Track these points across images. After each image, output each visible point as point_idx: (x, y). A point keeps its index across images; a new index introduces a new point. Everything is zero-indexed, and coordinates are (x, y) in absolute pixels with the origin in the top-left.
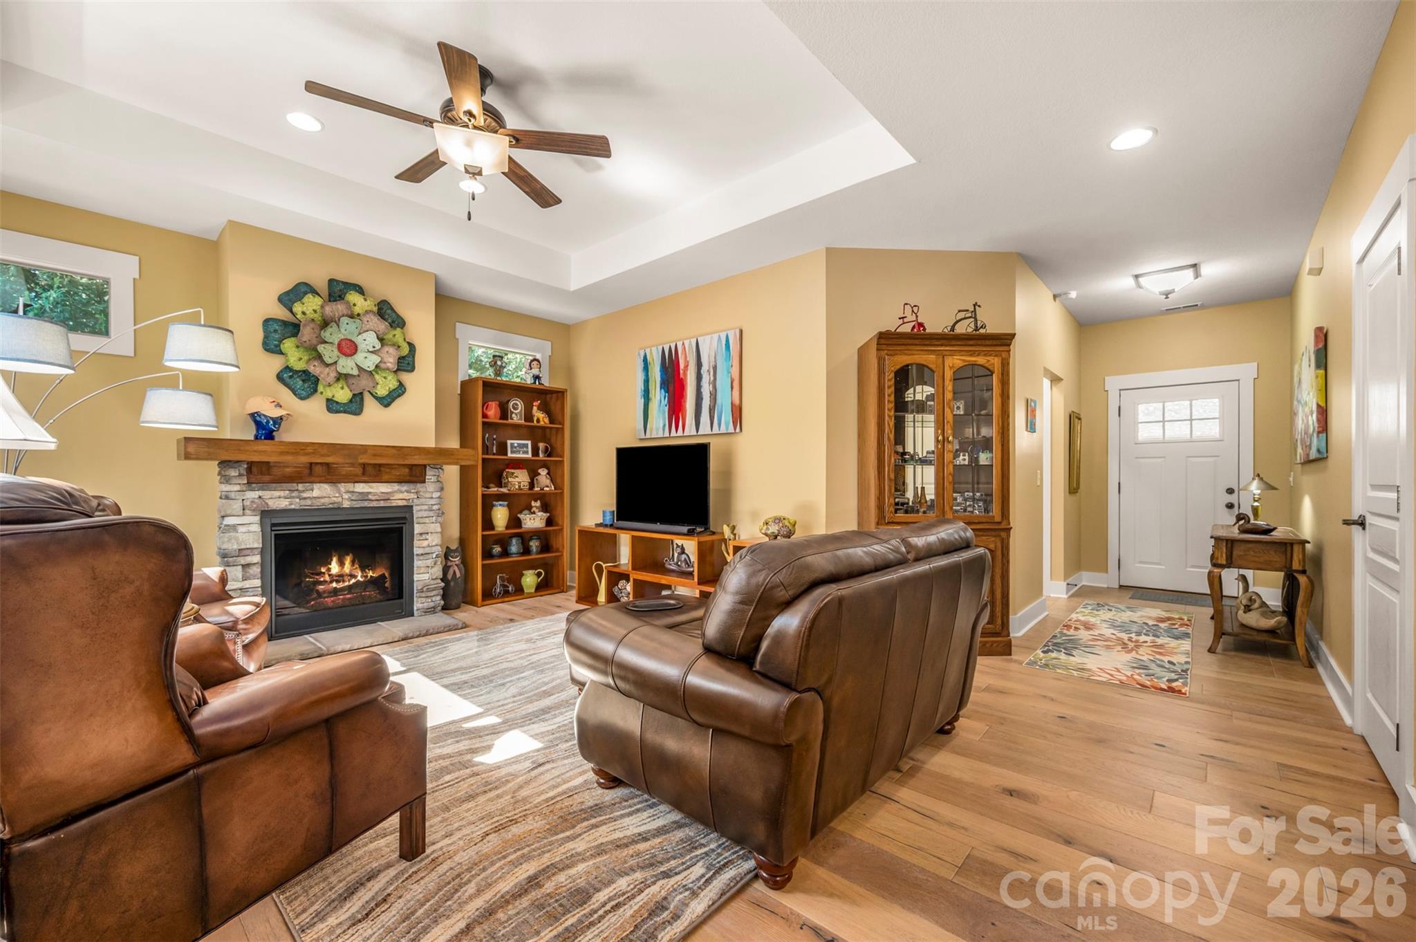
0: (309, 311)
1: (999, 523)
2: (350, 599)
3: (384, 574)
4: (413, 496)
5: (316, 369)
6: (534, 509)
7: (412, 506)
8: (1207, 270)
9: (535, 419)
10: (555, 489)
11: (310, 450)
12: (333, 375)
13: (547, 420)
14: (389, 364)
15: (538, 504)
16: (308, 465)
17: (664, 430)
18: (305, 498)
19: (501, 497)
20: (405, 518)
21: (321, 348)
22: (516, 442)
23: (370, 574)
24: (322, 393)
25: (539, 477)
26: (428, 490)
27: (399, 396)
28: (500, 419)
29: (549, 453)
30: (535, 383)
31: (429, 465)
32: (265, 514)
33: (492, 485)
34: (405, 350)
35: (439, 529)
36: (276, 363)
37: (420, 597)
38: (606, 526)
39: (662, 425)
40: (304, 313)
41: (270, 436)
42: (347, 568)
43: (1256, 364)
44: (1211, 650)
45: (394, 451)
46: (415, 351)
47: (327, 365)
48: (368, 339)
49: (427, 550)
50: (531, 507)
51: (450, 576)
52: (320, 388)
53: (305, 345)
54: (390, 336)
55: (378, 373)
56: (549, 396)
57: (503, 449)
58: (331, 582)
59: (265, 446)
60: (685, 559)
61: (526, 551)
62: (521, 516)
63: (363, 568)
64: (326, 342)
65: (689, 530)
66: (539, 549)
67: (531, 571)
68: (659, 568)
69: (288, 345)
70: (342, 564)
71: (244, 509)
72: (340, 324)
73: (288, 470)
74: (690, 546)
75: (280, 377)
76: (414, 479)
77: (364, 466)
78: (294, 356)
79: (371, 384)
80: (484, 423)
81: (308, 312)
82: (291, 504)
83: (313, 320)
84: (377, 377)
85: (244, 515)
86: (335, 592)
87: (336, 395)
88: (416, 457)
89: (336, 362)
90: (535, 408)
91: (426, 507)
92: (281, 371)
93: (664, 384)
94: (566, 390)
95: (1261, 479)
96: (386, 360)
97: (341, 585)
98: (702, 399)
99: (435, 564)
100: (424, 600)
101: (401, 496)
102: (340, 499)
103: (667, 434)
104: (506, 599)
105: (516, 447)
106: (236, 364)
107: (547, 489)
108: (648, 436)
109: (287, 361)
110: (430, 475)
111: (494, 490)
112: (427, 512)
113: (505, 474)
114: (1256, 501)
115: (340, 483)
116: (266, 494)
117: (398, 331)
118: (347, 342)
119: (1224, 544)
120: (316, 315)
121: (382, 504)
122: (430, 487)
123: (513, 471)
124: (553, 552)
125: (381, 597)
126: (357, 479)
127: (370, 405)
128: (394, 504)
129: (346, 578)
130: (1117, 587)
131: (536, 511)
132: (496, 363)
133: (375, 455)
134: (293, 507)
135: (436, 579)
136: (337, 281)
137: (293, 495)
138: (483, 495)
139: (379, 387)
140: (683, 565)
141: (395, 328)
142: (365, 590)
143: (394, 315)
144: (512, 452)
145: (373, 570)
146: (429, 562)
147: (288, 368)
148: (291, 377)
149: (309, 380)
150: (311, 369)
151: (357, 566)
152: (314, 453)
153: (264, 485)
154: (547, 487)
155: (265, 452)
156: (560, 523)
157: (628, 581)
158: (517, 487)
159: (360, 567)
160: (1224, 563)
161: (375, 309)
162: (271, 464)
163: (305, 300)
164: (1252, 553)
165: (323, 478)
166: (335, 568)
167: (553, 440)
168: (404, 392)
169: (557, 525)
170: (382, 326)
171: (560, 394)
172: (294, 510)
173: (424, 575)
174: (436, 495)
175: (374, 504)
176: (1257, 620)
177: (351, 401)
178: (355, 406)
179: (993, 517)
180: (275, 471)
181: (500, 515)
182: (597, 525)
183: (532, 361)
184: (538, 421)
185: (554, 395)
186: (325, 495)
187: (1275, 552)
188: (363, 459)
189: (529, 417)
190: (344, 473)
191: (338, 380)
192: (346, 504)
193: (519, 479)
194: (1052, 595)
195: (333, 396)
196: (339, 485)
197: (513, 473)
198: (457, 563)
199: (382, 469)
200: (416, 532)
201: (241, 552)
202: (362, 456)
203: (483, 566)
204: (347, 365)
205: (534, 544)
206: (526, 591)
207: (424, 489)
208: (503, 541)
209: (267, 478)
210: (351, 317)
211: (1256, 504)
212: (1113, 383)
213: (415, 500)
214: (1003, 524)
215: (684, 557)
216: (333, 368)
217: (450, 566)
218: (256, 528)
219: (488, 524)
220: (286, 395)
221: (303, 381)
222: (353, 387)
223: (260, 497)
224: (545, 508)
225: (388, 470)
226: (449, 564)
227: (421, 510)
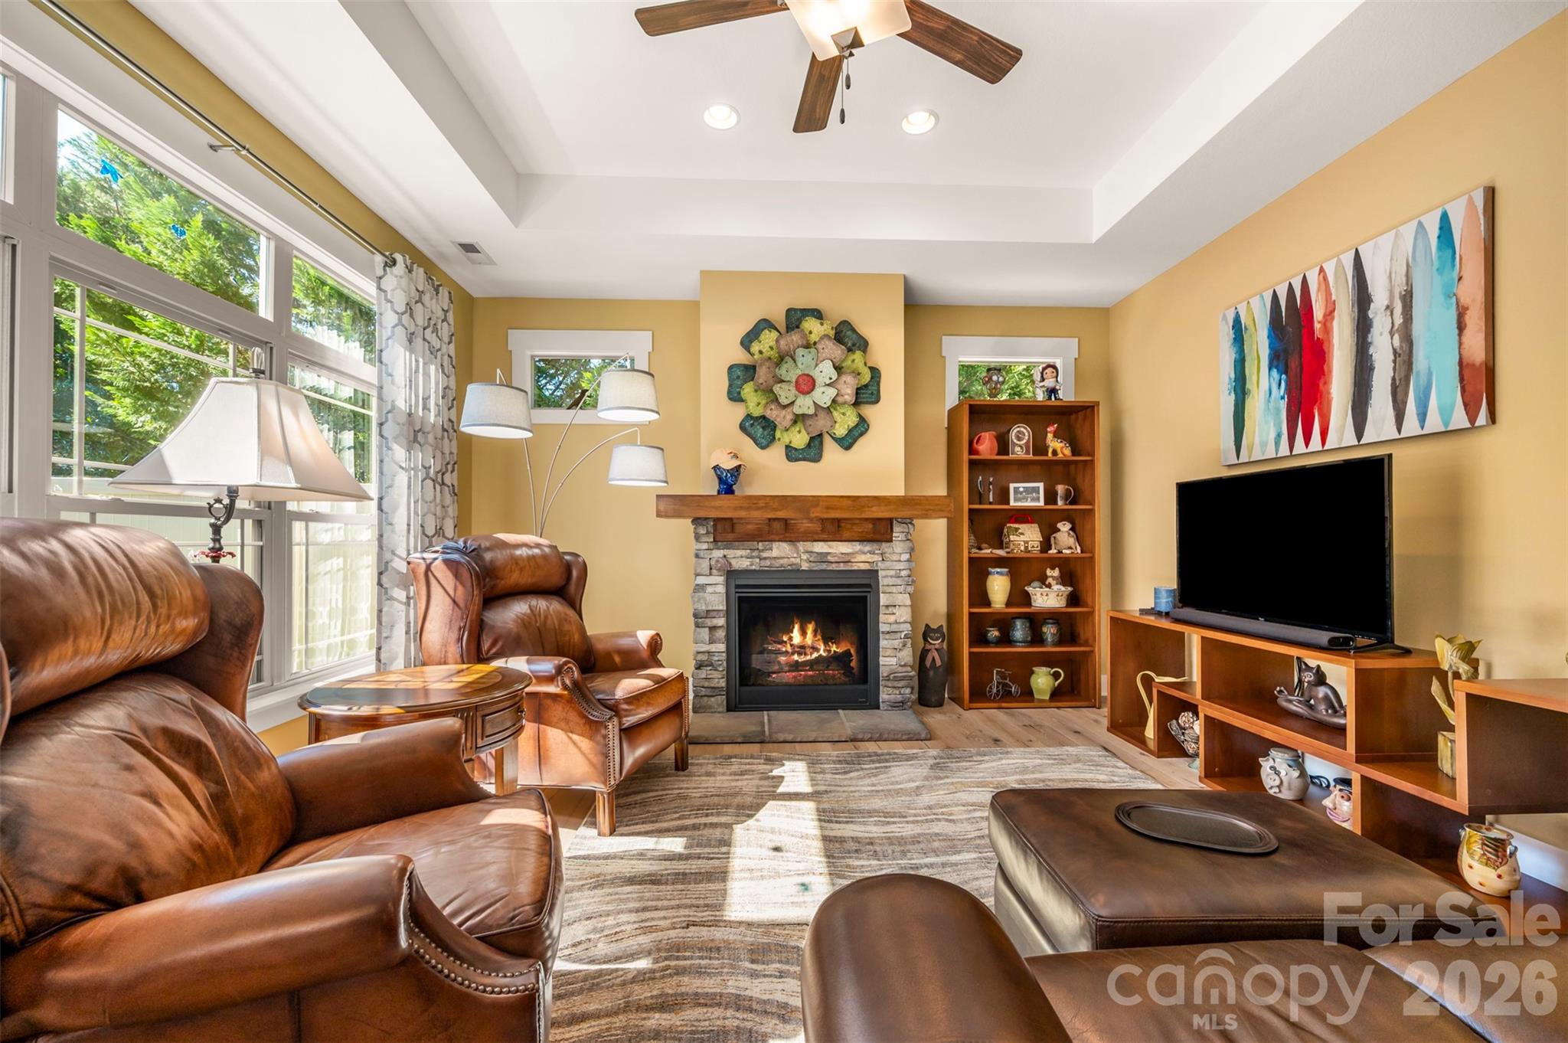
0: (765, 349)
2: (811, 676)
3: (849, 650)
4: (877, 558)
5: (773, 413)
6: (1050, 580)
7: (877, 571)
9: (1050, 451)
10: (1082, 552)
11: (762, 503)
12: (790, 417)
13: (1068, 452)
14: (846, 397)
15: (1056, 573)
16: (767, 521)
17: (1277, 444)
18: (765, 558)
19: (999, 562)
20: (869, 586)
21: (777, 388)
22: (1022, 486)
23: (834, 648)
24: (779, 439)
25: (1058, 535)
26: (895, 550)
27: (862, 434)
28: (999, 454)
29: (1073, 498)
30: (1050, 398)
31: (896, 519)
32: (731, 574)
33: (984, 545)
34: (867, 377)
35: (908, 602)
36: (738, 412)
37: (886, 686)
38: (1159, 614)
39: (1272, 435)
40: (761, 352)
41: (729, 491)
42: (809, 639)
45: (849, 502)
46: (880, 377)
47: (785, 407)
48: (824, 370)
49: (894, 628)
50: (1047, 577)
51: (928, 663)
52: (778, 434)
53: (762, 387)
54: (848, 362)
55: (835, 409)
56: (1073, 417)
57: (1004, 497)
58: (793, 654)
59: (726, 501)
60: (1326, 697)
61: (1037, 639)
62: (1029, 589)
63: (826, 640)
64: (784, 381)
65: (1332, 641)
66: (1056, 638)
67: (1044, 670)
68: (1264, 704)
69: (748, 390)
70: (803, 633)
71: (711, 569)
72: (797, 359)
73: (750, 527)
74: (1340, 674)
75: (742, 427)
76: (878, 537)
77: (823, 521)
78: (754, 402)
79: (829, 424)
80: (972, 463)
81: (764, 351)
82: (751, 565)
83: (770, 358)
84: (835, 414)
85: (711, 574)
86: (796, 666)
87: (793, 441)
88: (874, 509)
89: (793, 403)
90: (1050, 436)
91: (892, 573)
92: (743, 420)
93: (1278, 359)
94: (1098, 403)
96: (843, 392)
97: (802, 659)
98: (1372, 369)
99: (904, 646)
100: (890, 690)
101: (863, 558)
102: (798, 560)
103: (1284, 450)
104: (1004, 705)
105: (1021, 493)
106: (656, 409)
107: (1068, 551)
108: (1244, 458)
109: (747, 407)
110: (898, 532)
111: (987, 552)
112: (894, 579)
113: (1005, 530)
115: (799, 541)
116: (730, 553)
117: (858, 355)
118: (805, 377)
120: (772, 353)
121: (842, 567)
122: (897, 548)
123: (1017, 526)
124: (1080, 645)
125: (847, 679)
126: (816, 537)
127: (830, 448)
128: (856, 568)
129: (808, 651)
131: (1053, 582)
132: (990, 379)
133: (828, 508)
134: (754, 567)
135: (905, 665)
136: (795, 310)
137: (754, 554)
138: (971, 559)
139: (837, 425)
140: (1322, 707)
141: (854, 353)
142: (827, 668)
143: (854, 336)
144: (1016, 500)
145: (837, 643)
146: (897, 643)
147: (749, 416)
148: (752, 425)
149: (768, 426)
150: (768, 414)
151: (819, 637)
152: (766, 507)
153: (729, 544)
154: (1070, 548)
155: (726, 507)
156: (1089, 601)
157: (1196, 713)
158: (1022, 548)
159: (823, 639)
161: (832, 333)
162: (735, 521)
163: (762, 337)
165: (782, 536)
166: (796, 637)
167: (1079, 481)
168: (867, 430)
169: (1085, 605)
170: (837, 351)
171: (1089, 410)
172: (754, 571)
173: (892, 659)
174: (906, 557)
175: (834, 567)
177: (809, 445)
178: (813, 451)
180: (739, 528)
181: (998, 586)
182: (1143, 612)
183: (1044, 369)
184: (1055, 453)
185: (1081, 415)
186: (783, 555)
188: (816, 513)
189: (1040, 448)
190: (802, 530)
191: (795, 422)
192: (805, 566)
193: (1026, 538)
195: (790, 442)
196: (798, 544)
197: (1017, 529)
198: (937, 646)
199: (843, 525)
200: (881, 604)
201: (708, 614)
202: (813, 510)
203: (971, 654)
204: (804, 405)
205: (1049, 631)
206: (1036, 696)
207: (890, 550)
208: (1004, 623)
209: (731, 536)
210: (807, 346)
213: (879, 564)
215: (1322, 691)
216: (789, 410)
217: (929, 650)
218: (721, 589)
219: (980, 596)
220: (748, 447)
221: (763, 428)
222: (810, 429)
223: (725, 556)
224: (1067, 578)
225: (849, 526)
226: (928, 647)
227: (886, 576)
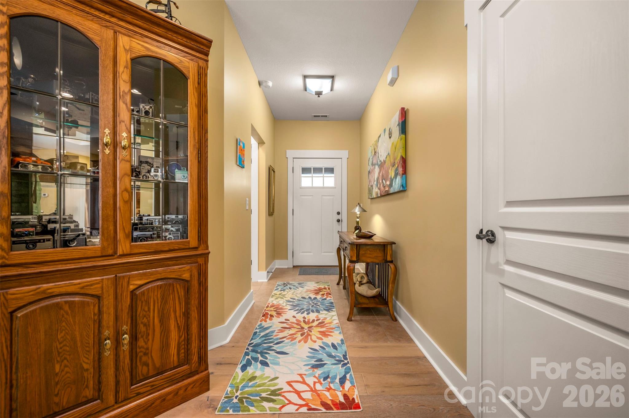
1: (196, 248)
8: (339, 84)
43: (348, 151)
44: (349, 319)
95: (360, 206)
114: (358, 218)
119: (355, 247)
130: (292, 267)
160: (355, 259)
164: (369, 252)
176: (367, 291)
179: (189, 242)
187: (379, 250)
194: (259, 281)
211: (358, 220)
212: (291, 154)
214: (200, 249)
